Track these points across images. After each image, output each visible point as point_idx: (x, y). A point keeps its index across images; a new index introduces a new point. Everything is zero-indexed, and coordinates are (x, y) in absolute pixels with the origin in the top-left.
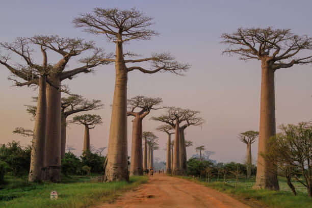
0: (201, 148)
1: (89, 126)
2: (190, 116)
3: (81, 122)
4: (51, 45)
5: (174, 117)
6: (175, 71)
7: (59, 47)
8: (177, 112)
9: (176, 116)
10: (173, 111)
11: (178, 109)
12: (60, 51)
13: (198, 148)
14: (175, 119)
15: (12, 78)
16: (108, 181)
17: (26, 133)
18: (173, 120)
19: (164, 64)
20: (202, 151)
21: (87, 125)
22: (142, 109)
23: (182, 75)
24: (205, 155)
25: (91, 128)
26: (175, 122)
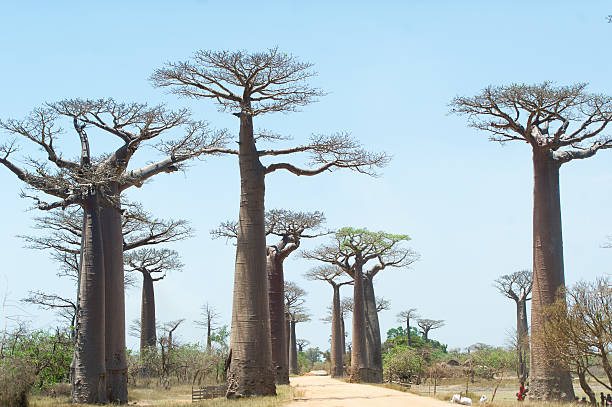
0: (408, 315)
3: (134, 266)
4: (98, 118)
5: (350, 251)
6: (360, 167)
7: (114, 122)
9: (354, 247)
10: (348, 237)
12: (116, 131)
13: (402, 315)
14: (352, 255)
15: (28, 193)
17: (48, 302)
18: (348, 256)
19: (337, 155)
21: (146, 273)
23: (374, 175)
24: (419, 328)
25: (157, 280)
26: (352, 261)
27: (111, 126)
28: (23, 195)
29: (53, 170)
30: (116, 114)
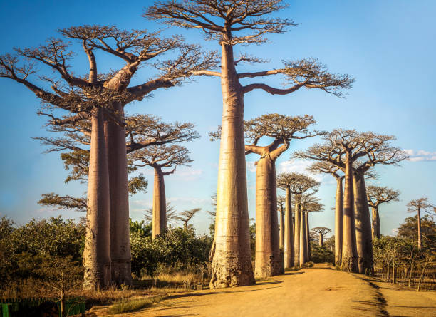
0: (420, 204)
1: (164, 170)
2: (375, 145)
3: (146, 161)
4: (103, 42)
5: (343, 149)
7: (118, 45)
8: (348, 138)
9: (345, 146)
11: (350, 133)
12: (121, 53)
13: (413, 203)
14: (344, 152)
16: (218, 281)
18: (340, 154)
20: (422, 209)
21: (158, 168)
22: (274, 139)
25: (167, 174)
26: (345, 157)
27: (116, 49)
28: (40, 113)
29: (66, 88)
30: (119, 39)
